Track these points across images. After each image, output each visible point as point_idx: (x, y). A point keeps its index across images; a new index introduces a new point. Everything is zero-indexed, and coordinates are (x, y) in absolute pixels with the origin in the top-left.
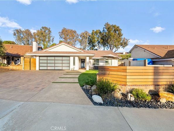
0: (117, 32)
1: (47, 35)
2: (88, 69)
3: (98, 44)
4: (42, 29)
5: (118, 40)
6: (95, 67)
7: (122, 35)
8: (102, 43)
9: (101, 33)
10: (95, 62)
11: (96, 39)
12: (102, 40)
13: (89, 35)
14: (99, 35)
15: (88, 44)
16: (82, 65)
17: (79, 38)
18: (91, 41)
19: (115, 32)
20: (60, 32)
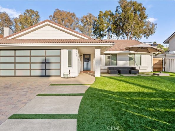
0: (138, 13)
1: (34, 22)
2: (98, 74)
3: (109, 33)
4: (26, 13)
5: (140, 25)
6: (110, 68)
7: (146, 17)
8: (114, 29)
9: (113, 15)
10: (109, 60)
11: (105, 25)
12: (115, 26)
13: (94, 20)
14: (109, 19)
15: (92, 33)
16: (85, 66)
17: (79, 24)
18: (98, 28)
19: (135, 13)
20: (51, 16)
